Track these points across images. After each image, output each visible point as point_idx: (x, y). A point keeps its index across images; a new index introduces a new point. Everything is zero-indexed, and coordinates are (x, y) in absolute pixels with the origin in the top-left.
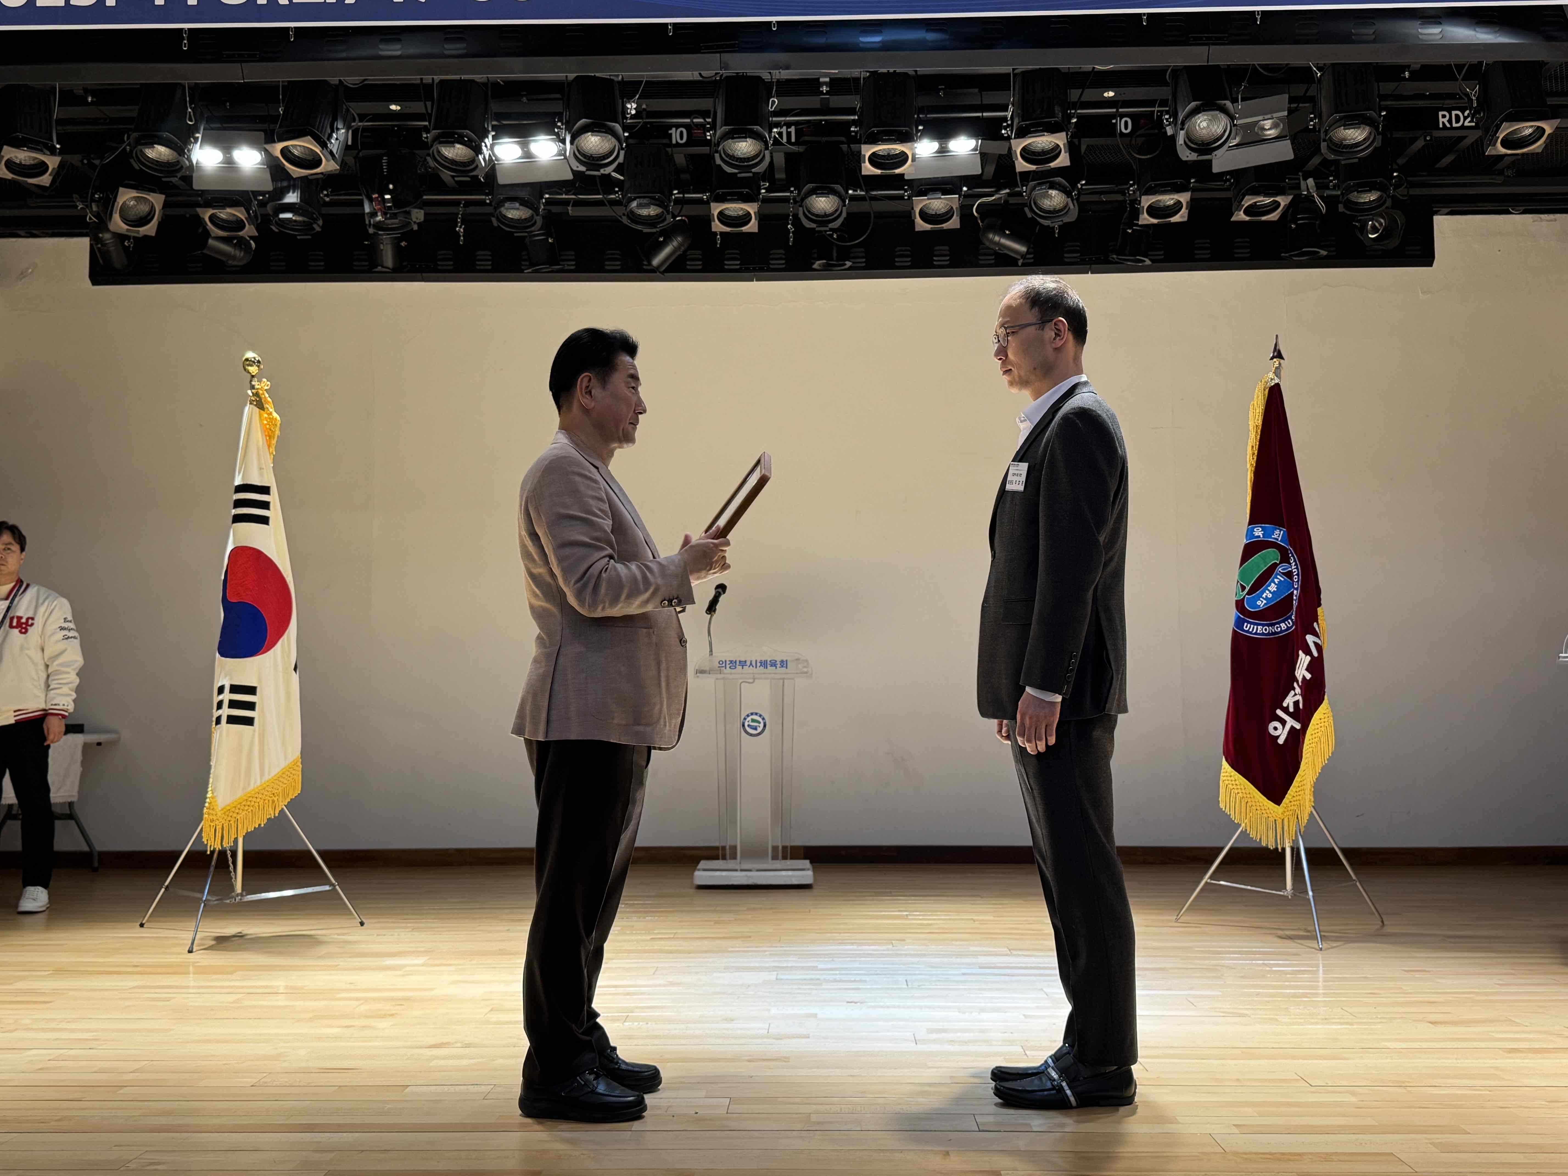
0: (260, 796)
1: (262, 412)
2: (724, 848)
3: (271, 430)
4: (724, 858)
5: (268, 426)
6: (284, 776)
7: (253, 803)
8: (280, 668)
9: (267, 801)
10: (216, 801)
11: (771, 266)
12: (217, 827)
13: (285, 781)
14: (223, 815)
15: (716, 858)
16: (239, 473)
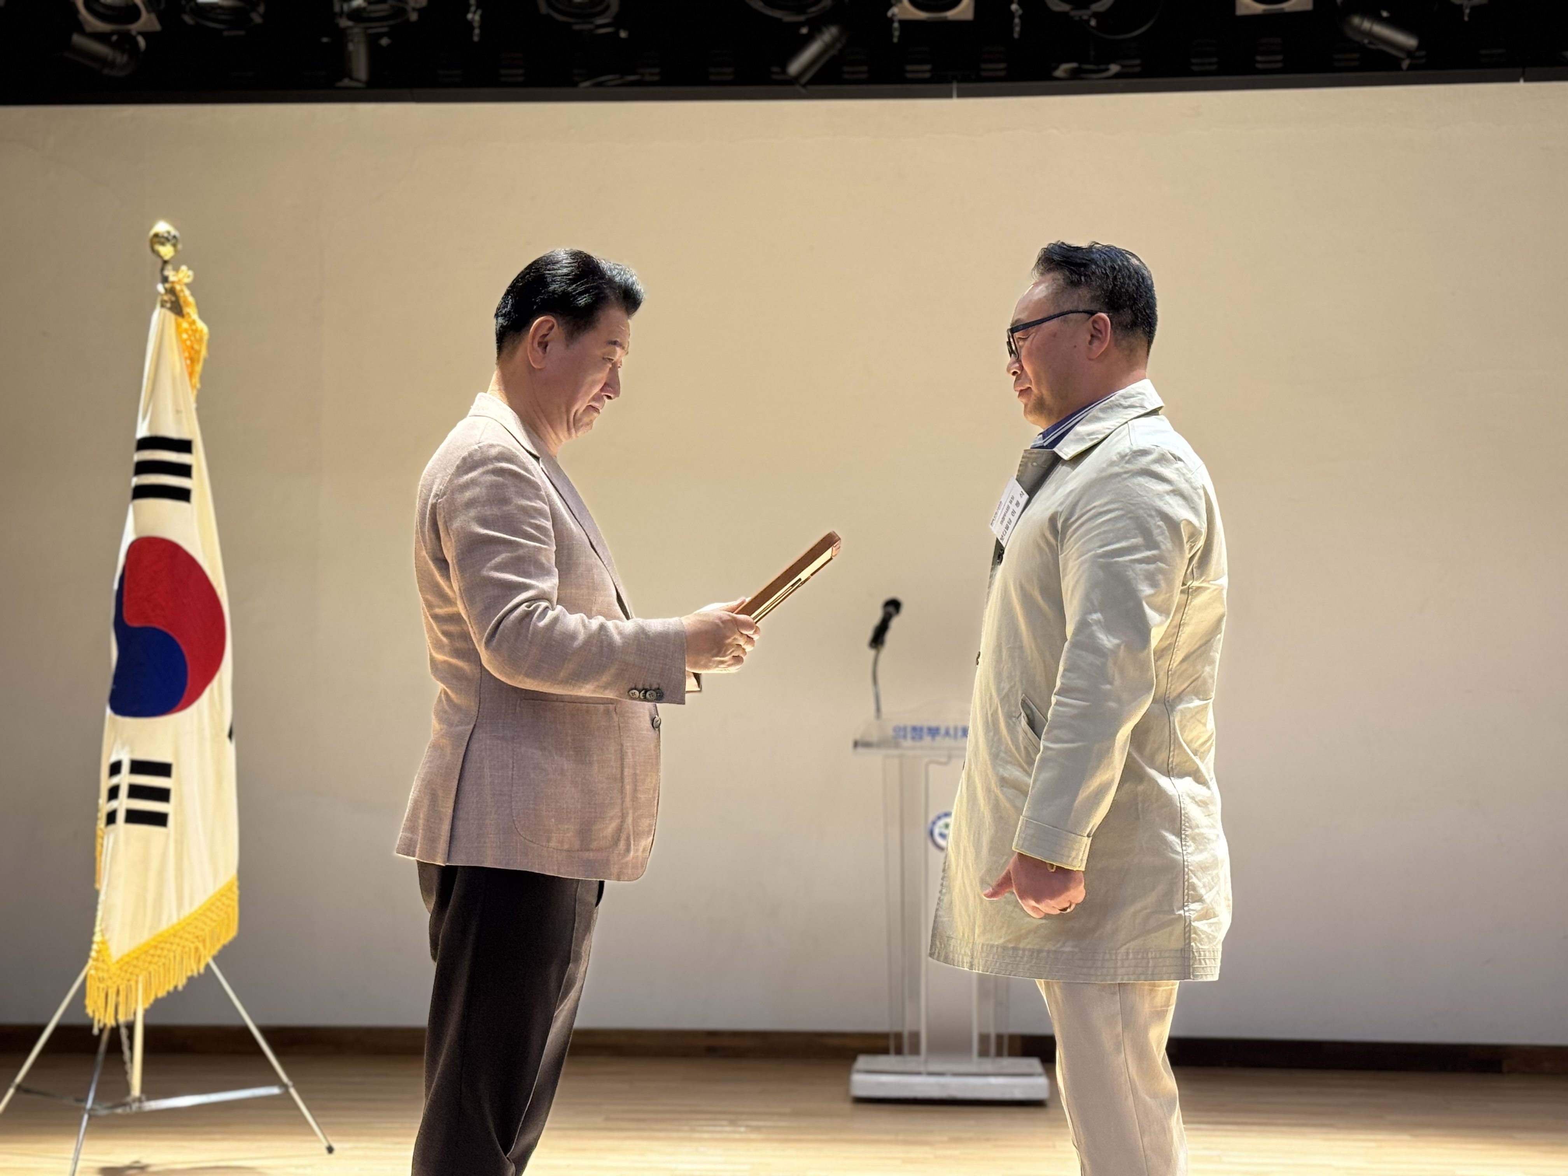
0: (177, 940)
1: (180, 320)
2: (899, 1036)
3: (192, 348)
4: (899, 1051)
5: (188, 343)
6: (213, 908)
7: (165, 952)
8: (207, 733)
9: (187, 949)
10: (107, 949)
11: (984, 74)
12: (110, 991)
13: (214, 917)
14: (118, 972)
15: (885, 1051)
16: (144, 418)
